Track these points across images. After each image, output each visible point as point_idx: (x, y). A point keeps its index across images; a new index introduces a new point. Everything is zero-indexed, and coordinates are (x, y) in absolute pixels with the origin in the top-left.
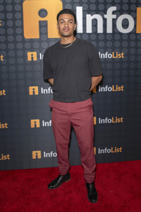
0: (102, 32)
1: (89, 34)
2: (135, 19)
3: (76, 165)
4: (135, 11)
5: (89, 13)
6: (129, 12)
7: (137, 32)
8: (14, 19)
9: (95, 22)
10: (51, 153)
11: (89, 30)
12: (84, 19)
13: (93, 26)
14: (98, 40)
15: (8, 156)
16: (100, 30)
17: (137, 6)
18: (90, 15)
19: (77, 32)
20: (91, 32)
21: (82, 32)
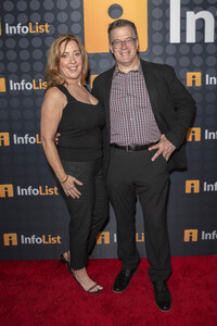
0: (212, 41)
1: (191, 45)
5: (191, 10)
8: (69, 23)
9: (200, 25)
11: (191, 38)
12: (183, 19)
13: (197, 30)
14: (204, 55)
15: (59, 238)
16: (209, 37)
19: (172, 41)
20: (194, 41)
21: (179, 41)
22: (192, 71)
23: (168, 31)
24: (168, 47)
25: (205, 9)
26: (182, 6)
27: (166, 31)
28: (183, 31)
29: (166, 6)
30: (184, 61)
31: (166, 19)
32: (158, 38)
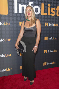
1: (20, 14)
2: (41, 8)
3: (15, 74)
4: (41, 5)
5: (20, 4)
6: (38, 5)
7: (42, 14)
9: (23, 8)
10: (3, 70)
11: (20, 12)
12: (18, 6)
13: (22, 10)
14: (24, 17)
17: (42, 3)
18: (21, 5)
19: (15, 12)
20: (21, 13)
21: (17, 13)
22: (21, 21)
23: (14, 9)
24: (14, 14)
25: (24, 4)
26: (18, 2)
27: (13, 9)
28: (18, 10)
29: (13, 2)
30: (19, 18)
31: (13, 6)
32: (11, 11)
